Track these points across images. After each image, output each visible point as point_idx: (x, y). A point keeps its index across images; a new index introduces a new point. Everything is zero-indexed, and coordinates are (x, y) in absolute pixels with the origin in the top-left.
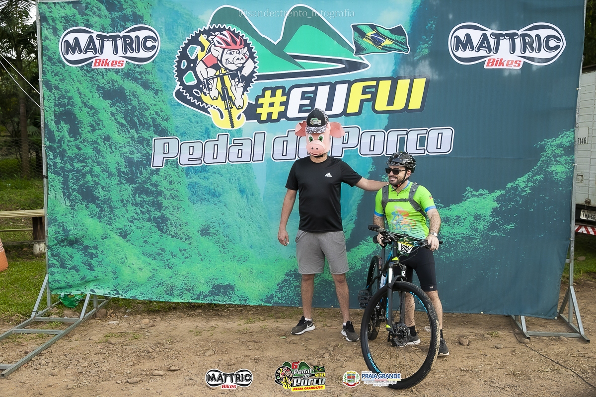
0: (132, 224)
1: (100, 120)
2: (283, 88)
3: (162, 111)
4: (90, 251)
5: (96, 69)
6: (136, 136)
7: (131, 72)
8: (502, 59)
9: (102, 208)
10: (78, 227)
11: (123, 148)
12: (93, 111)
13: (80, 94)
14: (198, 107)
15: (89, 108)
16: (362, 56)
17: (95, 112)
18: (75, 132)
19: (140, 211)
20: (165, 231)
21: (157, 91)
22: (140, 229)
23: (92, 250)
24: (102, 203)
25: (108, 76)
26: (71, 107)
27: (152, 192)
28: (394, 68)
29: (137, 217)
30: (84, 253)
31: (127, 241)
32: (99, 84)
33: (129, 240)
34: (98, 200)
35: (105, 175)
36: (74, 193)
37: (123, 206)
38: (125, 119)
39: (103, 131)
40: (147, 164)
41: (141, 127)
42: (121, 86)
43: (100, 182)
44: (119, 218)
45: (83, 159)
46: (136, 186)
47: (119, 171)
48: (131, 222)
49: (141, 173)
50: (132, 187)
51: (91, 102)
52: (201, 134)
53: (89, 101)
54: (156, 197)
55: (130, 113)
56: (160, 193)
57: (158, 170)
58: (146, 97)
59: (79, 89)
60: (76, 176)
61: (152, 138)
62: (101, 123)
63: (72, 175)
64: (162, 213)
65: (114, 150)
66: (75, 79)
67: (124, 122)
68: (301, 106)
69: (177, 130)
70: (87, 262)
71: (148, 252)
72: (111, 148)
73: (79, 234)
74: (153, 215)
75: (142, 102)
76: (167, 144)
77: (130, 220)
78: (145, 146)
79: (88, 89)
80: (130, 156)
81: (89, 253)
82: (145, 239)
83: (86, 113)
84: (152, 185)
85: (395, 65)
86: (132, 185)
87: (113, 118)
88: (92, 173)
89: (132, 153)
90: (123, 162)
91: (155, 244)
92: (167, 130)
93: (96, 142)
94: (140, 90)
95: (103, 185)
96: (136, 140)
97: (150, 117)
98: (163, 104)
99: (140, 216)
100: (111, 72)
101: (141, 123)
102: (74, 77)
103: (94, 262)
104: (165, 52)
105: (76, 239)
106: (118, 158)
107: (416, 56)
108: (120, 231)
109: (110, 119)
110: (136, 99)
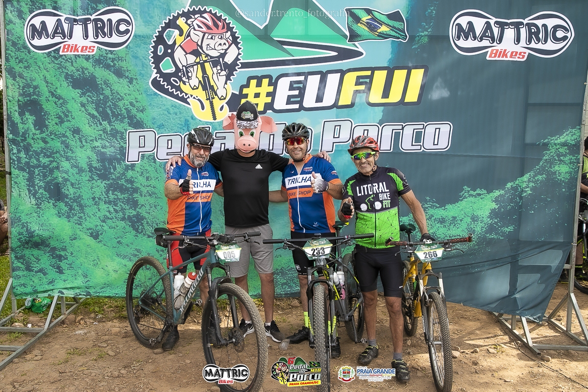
0: (104, 224)
1: (68, 111)
2: (269, 77)
3: (137, 102)
4: (58, 253)
5: (65, 55)
6: (109, 128)
7: (102, 58)
8: (505, 50)
9: (71, 206)
10: (44, 227)
11: (94, 141)
12: (61, 101)
13: (47, 82)
14: (177, 97)
15: (57, 98)
16: (356, 43)
17: (64, 103)
18: (40, 124)
19: (113, 210)
20: (140, 231)
21: (132, 79)
22: (113, 229)
23: (60, 251)
24: (72, 201)
25: (78, 62)
26: (36, 97)
27: (127, 189)
28: (390, 57)
29: (110, 216)
30: (52, 255)
31: (99, 242)
32: (67, 71)
33: (101, 241)
34: (67, 198)
35: (75, 170)
36: (41, 191)
37: (95, 204)
38: (97, 110)
39: (72, 123)
40: (121, 159)
41: (114, 118)
42: (92, 74)
43: (69, 178)
44: (90, 217)
45: (50, 154)
46: (109, 182)
47: (90, 166)
48: (104, 221)
49: (115, 169)
50: (105, 183)
51: (59, 91)
52: (180, 126)
53: (56, 90)
54: (131, 194)
55: (102, 104)
56: (136, 190)
57: (133, 166)
58: (120, 86)
59: (45, 77)
60: (42, 172)
61: (126, 130)
62: (70, 115)
63: (39, 171)
64: (138, 211)
65: (84, 143)
66: (42, 66)
67: (96, 113)
68: (289, 97)
69: (153, 122)
70: (55, 265)
71: (122, 253)
72: (82, 142)
73: (46, 234)
74: (127, 214)
75: (115, 91)
76: (143, 137)
77: (102, 219)
78: (119, 140)
79: (56, 77)
80: (102, 150)
81: (57, 256)
82: (118, 240)
83: (54, 103)
84: (127, 181)
85: (391, 53)
86: (105, 182)
87: (83, 109)
88: (61, 169)
89: (104, 147)
90: (94, 157)
91: (130, 244)
92: (142, 122)
93: (64, 136)
94: (113, 78)
95: (73, 182)
96: (109, 133)
97: (124, 107)
98: (138, 93)
99: (113, 215)
100: (81, 59)
101: (114, 115)
102: (40, 64)
103: (63, 264)
104: (139, 36)
105: (41, 240)
106: (89, 153)
107: (414, 45)
108: (90, 231)
109: (80, 110)
110: (108, 88)
